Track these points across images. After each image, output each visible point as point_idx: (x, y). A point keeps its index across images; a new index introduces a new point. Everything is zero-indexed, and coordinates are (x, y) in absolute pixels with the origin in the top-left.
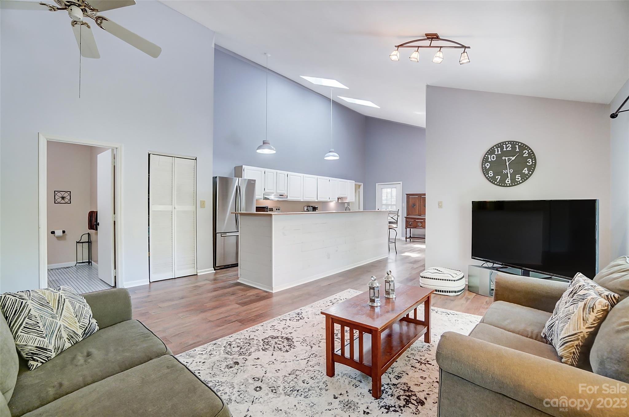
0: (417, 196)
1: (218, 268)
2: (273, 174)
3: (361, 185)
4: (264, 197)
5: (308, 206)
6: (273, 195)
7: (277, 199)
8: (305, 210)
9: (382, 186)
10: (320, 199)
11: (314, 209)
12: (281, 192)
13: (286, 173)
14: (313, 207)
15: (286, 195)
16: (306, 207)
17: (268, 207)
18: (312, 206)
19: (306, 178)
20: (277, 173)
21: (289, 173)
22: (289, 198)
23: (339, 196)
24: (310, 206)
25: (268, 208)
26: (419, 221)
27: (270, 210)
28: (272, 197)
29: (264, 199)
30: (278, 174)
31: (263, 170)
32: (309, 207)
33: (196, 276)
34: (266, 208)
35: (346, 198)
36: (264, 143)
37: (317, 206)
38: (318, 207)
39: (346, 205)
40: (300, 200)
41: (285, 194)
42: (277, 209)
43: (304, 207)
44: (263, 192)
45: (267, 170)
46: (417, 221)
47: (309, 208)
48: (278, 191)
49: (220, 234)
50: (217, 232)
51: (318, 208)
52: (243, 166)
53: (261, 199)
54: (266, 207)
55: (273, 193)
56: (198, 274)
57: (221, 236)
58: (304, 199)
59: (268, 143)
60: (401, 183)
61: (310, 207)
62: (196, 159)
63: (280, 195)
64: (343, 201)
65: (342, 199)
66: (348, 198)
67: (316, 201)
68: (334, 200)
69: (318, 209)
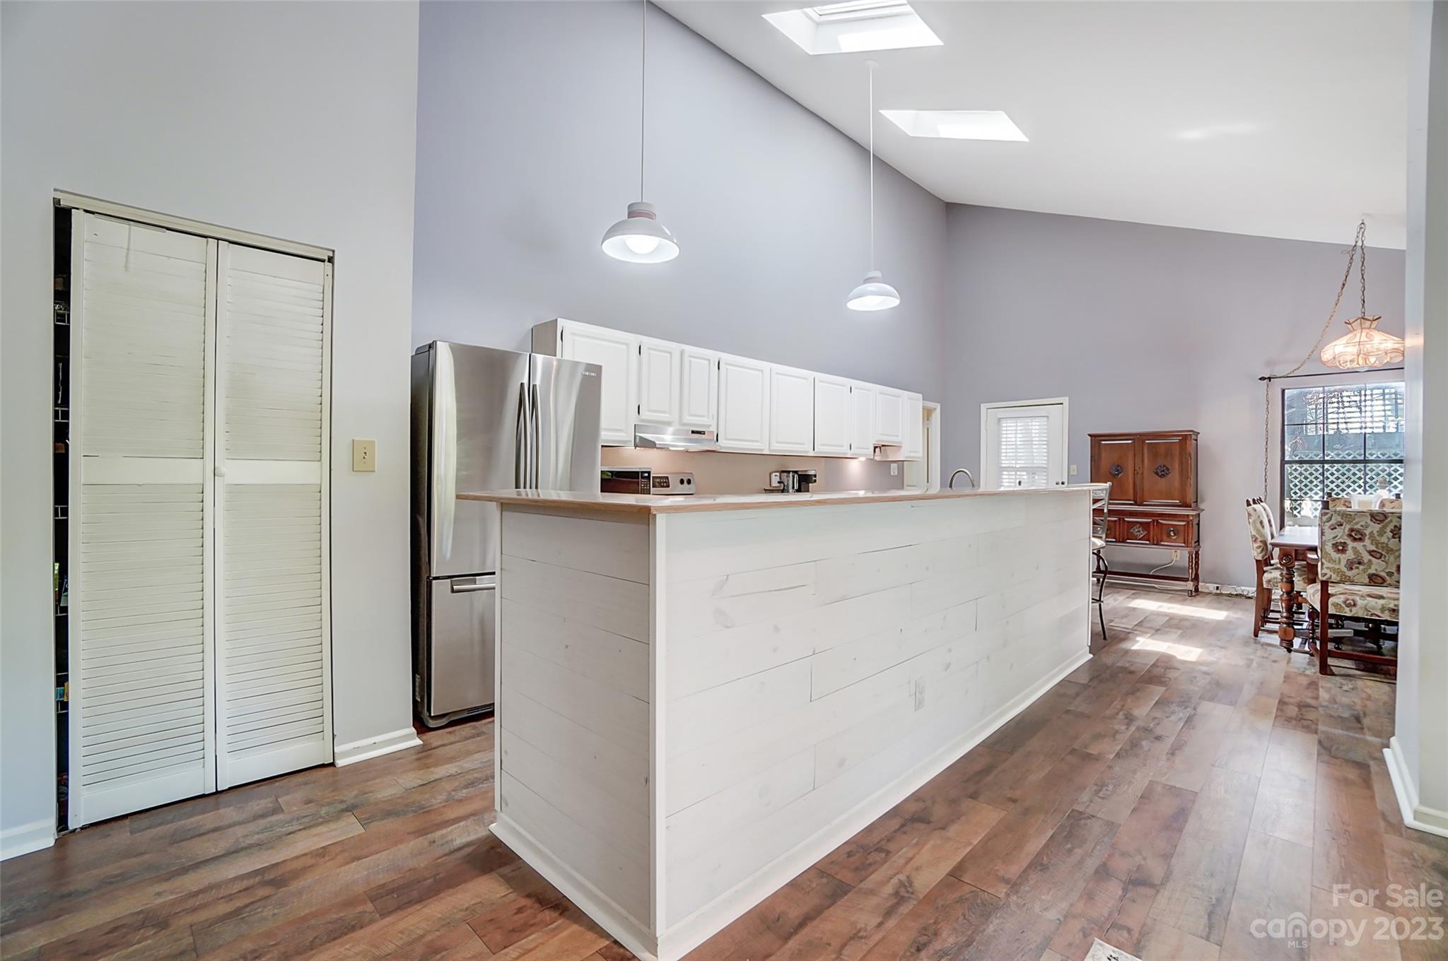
0: (1130, 442)
1: (444, 721)
2: (668, 355)
3: (935, 409)
4: (635, 436)
5: (783, 472)
6: (671, 429)
7: (681, 445)
8: (775, 484)
9: (1001, 413)
10: (822, 449)
11: (804, 481)
12: (698, 422)
13: (714, 355)
14: (799, 476)
15: (712, 432)
16: (778, 474)
17: (649, 473)
18: (796, 472)
19: (779, 376)
20: (682, 353)
21: (725, 357)
22: (725, 444)
23: (877, 441)
24: (789, 472)
25: (649, 477)
26: (1137, 522)
27: (660, 483)
28: (666, 437)
29: (636, 446)
30: (686, 359)
31: (633, 339)
32: (785, 474)
33: (330, 770)
34: (643, 477)
35: (897, 447)
36: (632, 214)
37: (812, 473)
38: (815, 476)
39: (894, 469)
40: (762, 450)
41: (711, 429)
42: (682, 482)
43: (770, 474)
44: (634, 419)
45: (647, 341)
46: (1128, 522)
47: (788, 477)
48: (688, 419)
49: (449, 580)
50: (434, 575)
51: (817, 479)
52: (559, 319)
53: (626, 442)
54: (642, 472)
55: (669, 424)
56: (340, 763)
57: (453, 591)
58: (772, 448)
59: (650, 215)
60: (1065, 400)
61: (791, 474)
62: (331, 260)
63: (693, 432)
64: (888, 457)
65: (885, 450)
66: (902, 449)
67: (811, 454)
68: (864, 451)
69: (815, 481)
